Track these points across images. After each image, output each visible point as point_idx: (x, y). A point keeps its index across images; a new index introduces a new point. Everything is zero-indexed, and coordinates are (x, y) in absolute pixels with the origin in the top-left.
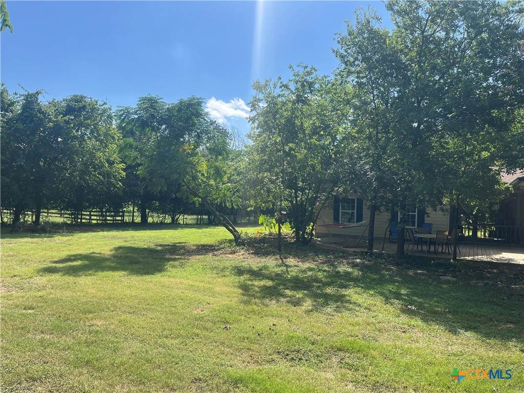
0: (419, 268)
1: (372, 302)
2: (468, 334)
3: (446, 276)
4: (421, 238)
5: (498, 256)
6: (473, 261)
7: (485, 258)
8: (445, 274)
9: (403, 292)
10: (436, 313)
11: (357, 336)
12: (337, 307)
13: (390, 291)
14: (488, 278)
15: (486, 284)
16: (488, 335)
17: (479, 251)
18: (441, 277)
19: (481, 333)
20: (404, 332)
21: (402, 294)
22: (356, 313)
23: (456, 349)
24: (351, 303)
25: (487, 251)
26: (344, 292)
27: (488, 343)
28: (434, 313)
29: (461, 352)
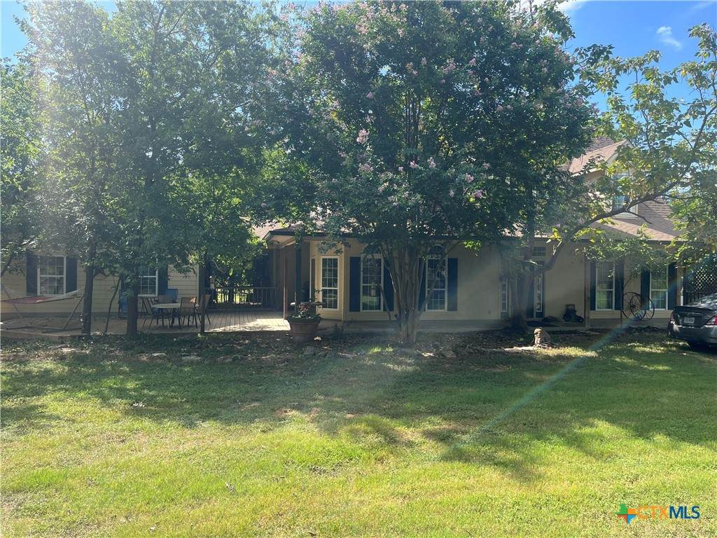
0: (156, 350)
1: (79, 409)
2: (206, 425)
3: (190, 355)
4: (162, 309)
5: (251, 324)
6: (225, 333)
7: (237, 328)
8: (189, 353)
9: (130, 385)
10: (170, 406)
11: (49, 464)
12: (19, 427)
13: (111, 388)
14: (239, 351)
15: (234, 359)
16: (228, 422)
17: (233, 320)
18: (183, 358)
19: (221, 420)
20: (123, 441)
21: (128, 390)
22: (52, 430)
23: (188, 447)
24: (43, 417)
25: (242, 319)
26: (34, 401)
27: (227, 431)
28: (167, 407)
29: (194, 449)
